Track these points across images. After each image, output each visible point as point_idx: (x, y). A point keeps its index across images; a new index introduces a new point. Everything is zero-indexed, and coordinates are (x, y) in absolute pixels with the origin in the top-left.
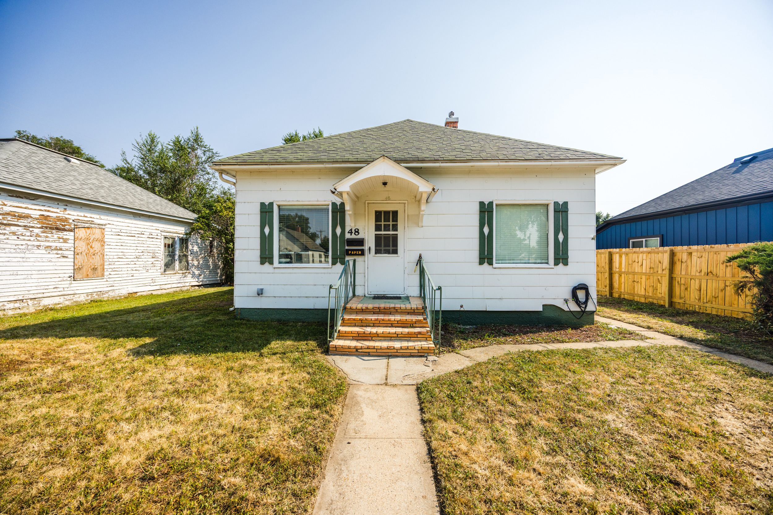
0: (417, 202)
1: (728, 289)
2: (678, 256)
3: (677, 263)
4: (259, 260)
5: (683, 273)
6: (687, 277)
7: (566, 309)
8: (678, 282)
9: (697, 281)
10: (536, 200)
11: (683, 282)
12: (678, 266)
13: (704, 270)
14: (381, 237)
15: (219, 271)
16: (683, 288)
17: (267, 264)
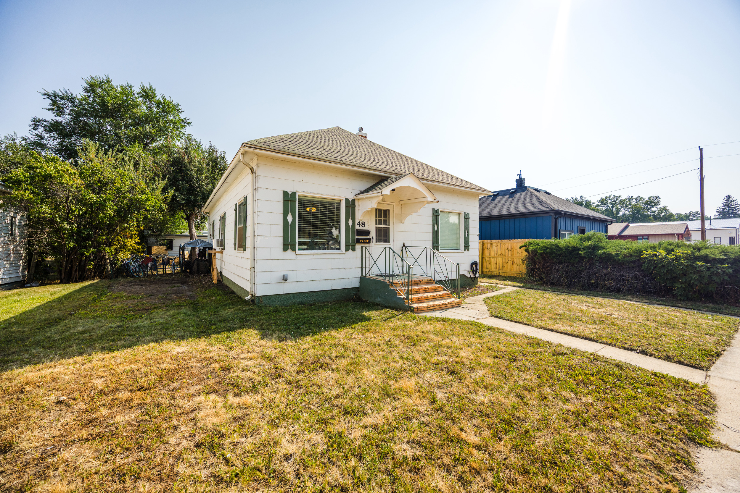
0: (401, 205)
1: (509, 262)
2: (486, 245)
3: (485, 249)
4: (282, 247)
5: (488, 255)
6: (490, 257)
7: (469, 276)
8: (486, 260)
9: (495, 259)
10: (454, 210)
11: (488, 260)
12: (485, 251)
13: (499, 253)
14: (379, 229)
16: (488, 263)
17: (289, 251)
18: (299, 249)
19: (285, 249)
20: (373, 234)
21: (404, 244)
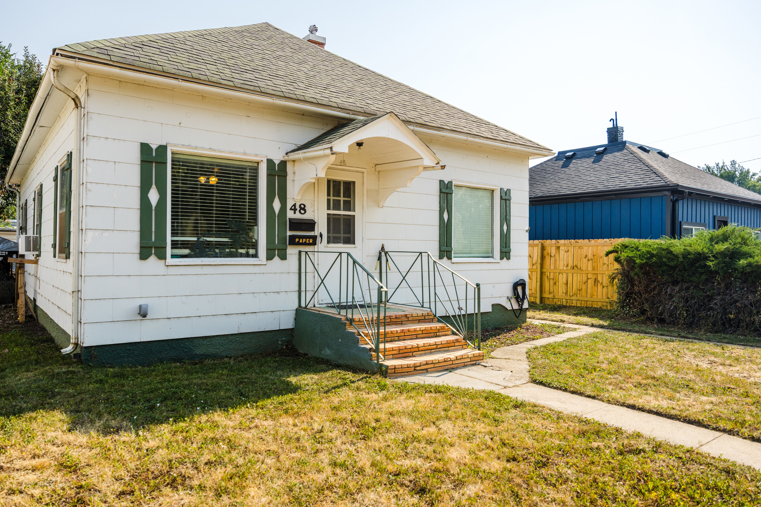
1: (589, 281)
2: (548, 250)
3: (547, 257)
4: (137, 250)
5: (552, 267)
6: (556, 271)
7: (509, 308)
8: (548, 277)
9: (565, 275)
11: (552, 277)
12: (547, 260)
13: (571, 264)
16: (552, 282)
17: (153, 259)
18: (173, 256)
19: (144, 255)
20: (322, 228)
21: (383, 248)
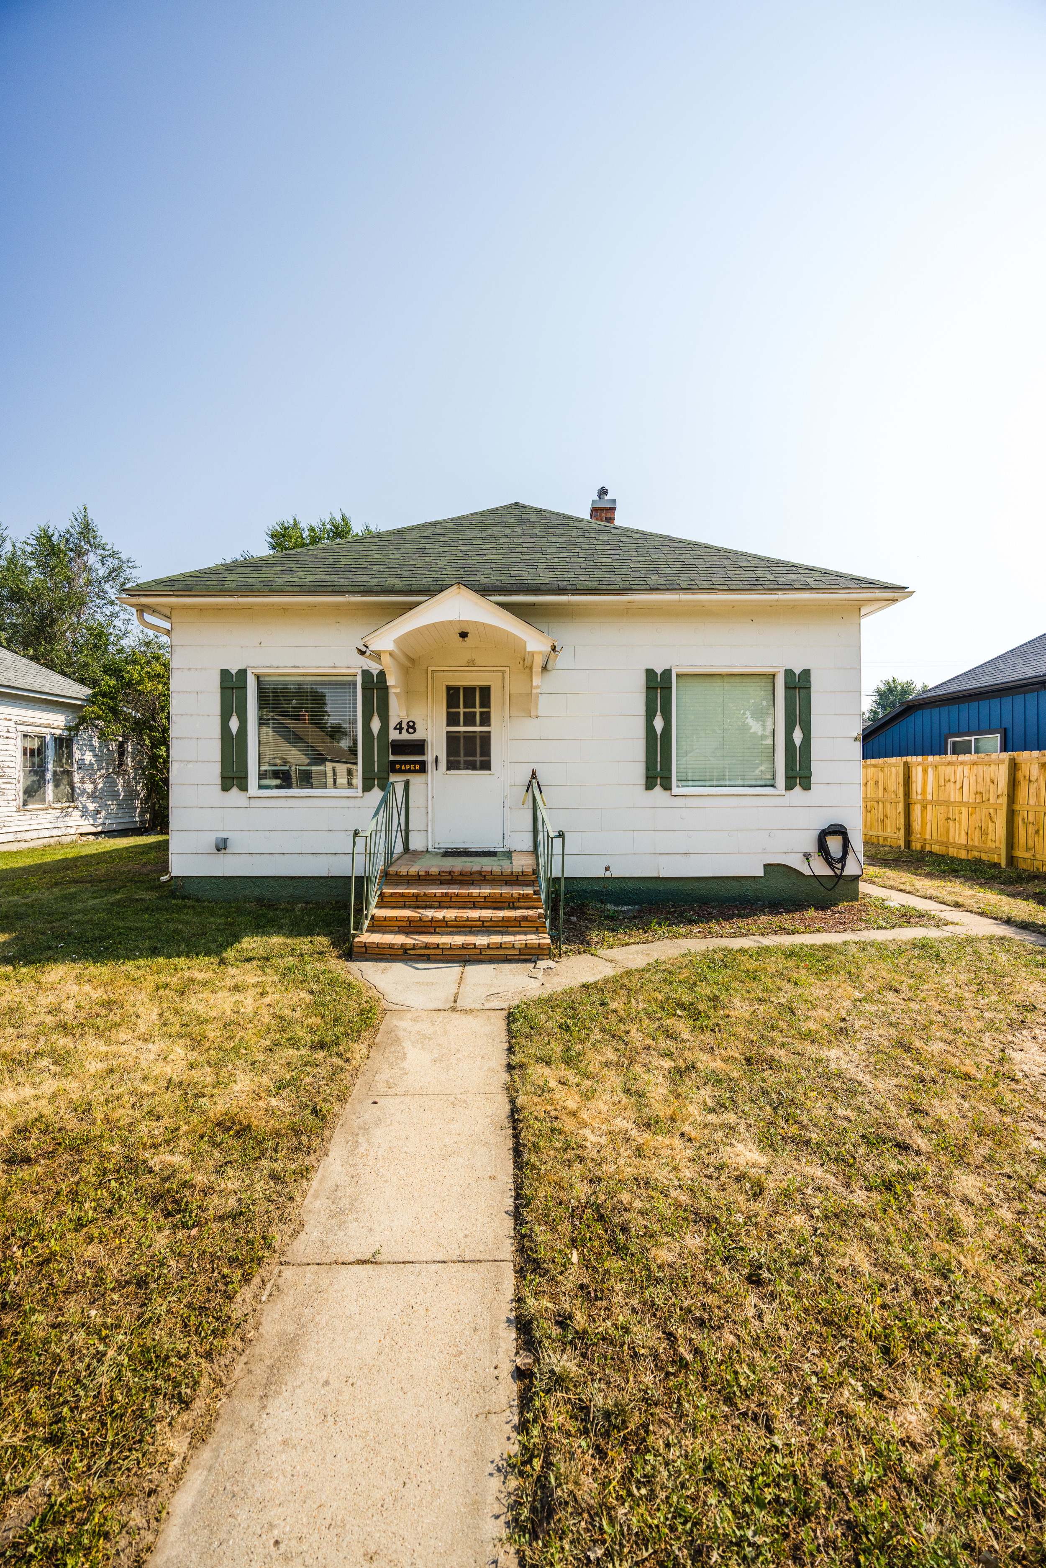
0: (527, 670)
3: (1022, 782)
4: (219, 781)
6: (1038, 809)
7: (807, 872)
8: (1023, 819)
10: (751, 667)
11: (1031, 819)
12: (1023, 790)
14: (459, 738)
15: (137, 803)
16: (1031, 829)
17: (235, 790)
18: (261, 787)
20: (437, 749)
21: (534, 775)
